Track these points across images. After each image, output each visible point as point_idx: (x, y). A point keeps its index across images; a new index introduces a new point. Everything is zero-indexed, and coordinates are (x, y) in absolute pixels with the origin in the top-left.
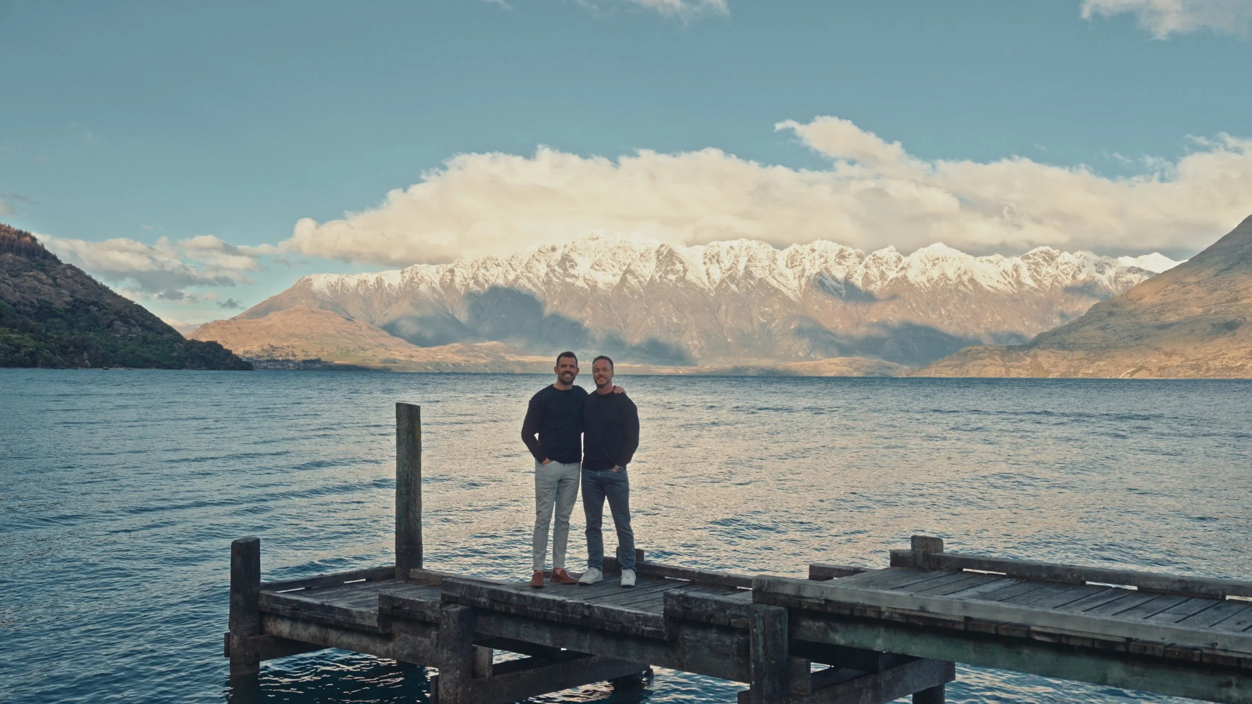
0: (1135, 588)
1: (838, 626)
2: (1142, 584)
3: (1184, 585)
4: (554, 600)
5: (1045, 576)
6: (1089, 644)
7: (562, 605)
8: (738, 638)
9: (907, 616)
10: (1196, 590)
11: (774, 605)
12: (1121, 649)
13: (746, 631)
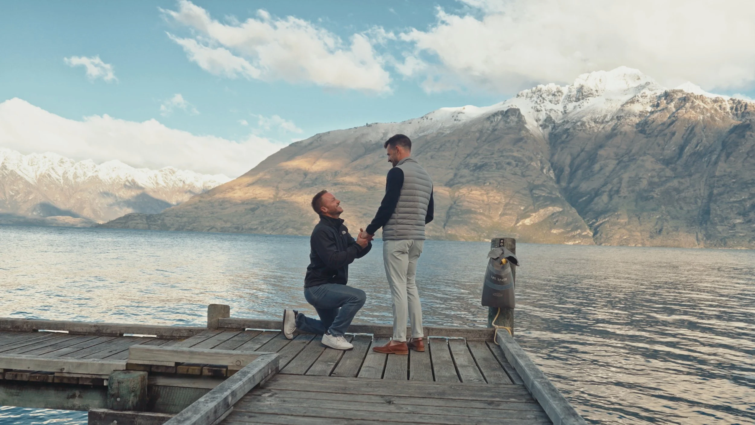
0: (67, 332)
2: (71, 329)
3: (97, 328)
5: (9, 327)
10: (104, 331)
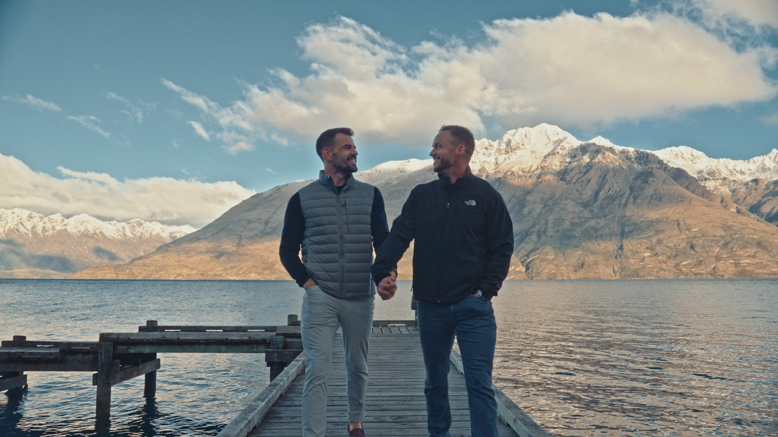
0: (221, 331)
1: (132, 347)
2: (224, 329)
3: (236, 328)
4: (5, 352)
9: (158, 340)
11: (108, 342)
12: (225, 341)
13: (96, 353)
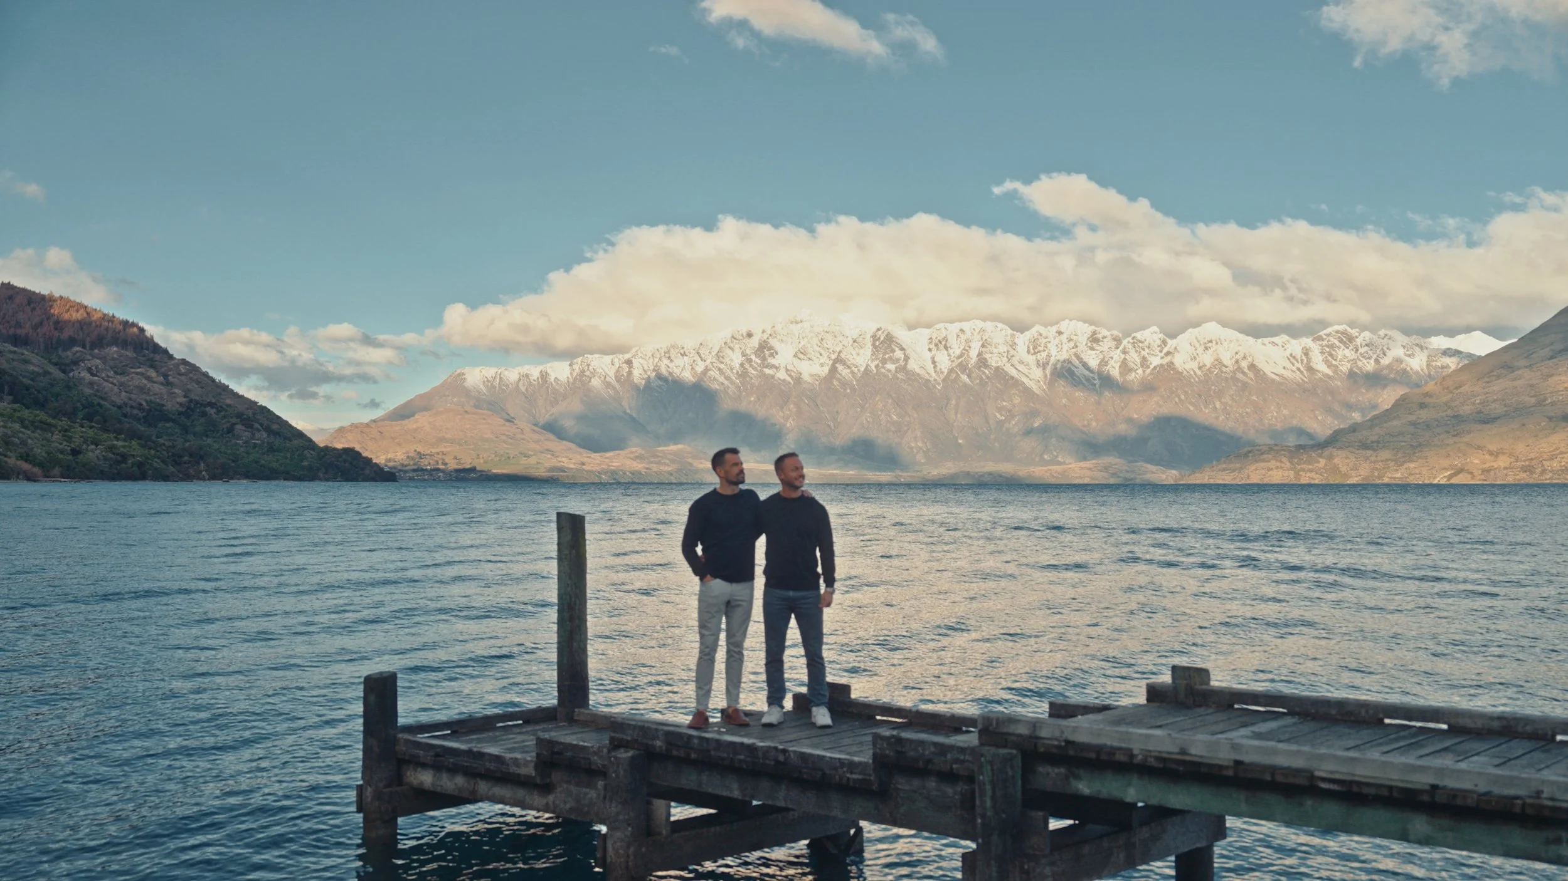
0: (1445, 727)
1: (1081, 772)
2: (1453, 721)
3: (1505, 723)
4: (742, 744)
5: (1333, 712)
6: (1385, 792)
7: (751, 749)
8: (961, 787)
9: (1164, 760)
10: (1520, 729)
11: (1005, 746)
12: (1425, 798)
13: (971, 779)
